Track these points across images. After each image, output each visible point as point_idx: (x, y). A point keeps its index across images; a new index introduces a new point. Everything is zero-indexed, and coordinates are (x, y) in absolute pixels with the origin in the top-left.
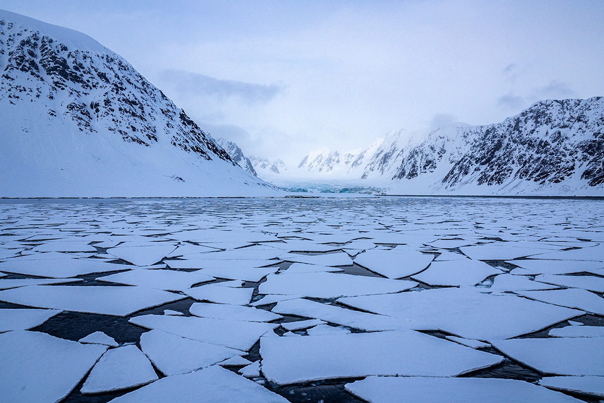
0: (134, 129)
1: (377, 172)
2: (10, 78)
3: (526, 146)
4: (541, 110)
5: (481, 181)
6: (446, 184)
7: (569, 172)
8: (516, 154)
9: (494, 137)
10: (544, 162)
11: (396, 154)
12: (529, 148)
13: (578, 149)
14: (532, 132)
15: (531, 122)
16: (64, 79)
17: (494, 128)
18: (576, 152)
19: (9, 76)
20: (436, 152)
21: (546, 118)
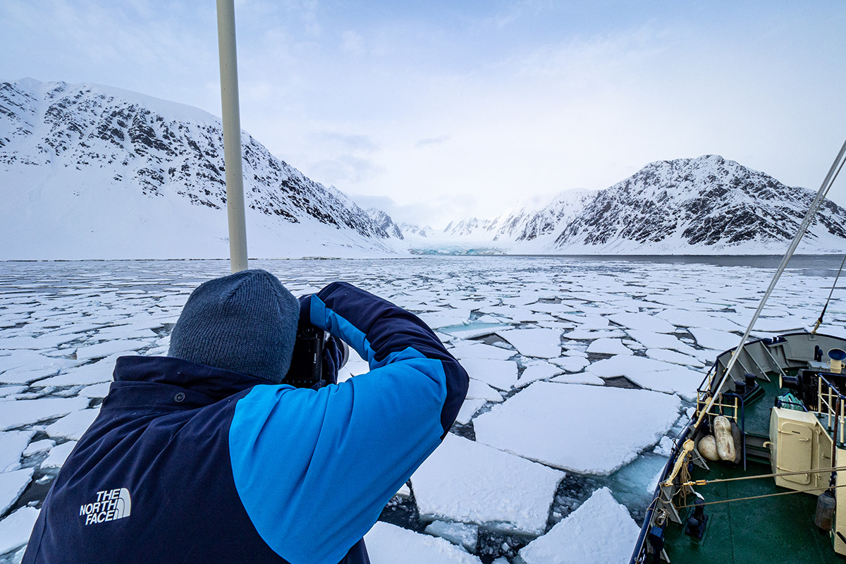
0: (207, 193)
1: (506, 234)
2: (85, 145)
3: (633, 206)
4: (651, 172)
5: (587, 241)
6: (557, 244)
7: (670, 231)
8: (622, 214)
9: (604, 199)
10: (647, 222)
11: (523, 218)
12: (635, 209)
13: (682, 208)
14: (640, 193)
15: (640, 183)
16: (147, 147)
17: (605, 191)
18: (680, 210)
19: (85, 143)
20: (555, 216)
21: (655, 178)
